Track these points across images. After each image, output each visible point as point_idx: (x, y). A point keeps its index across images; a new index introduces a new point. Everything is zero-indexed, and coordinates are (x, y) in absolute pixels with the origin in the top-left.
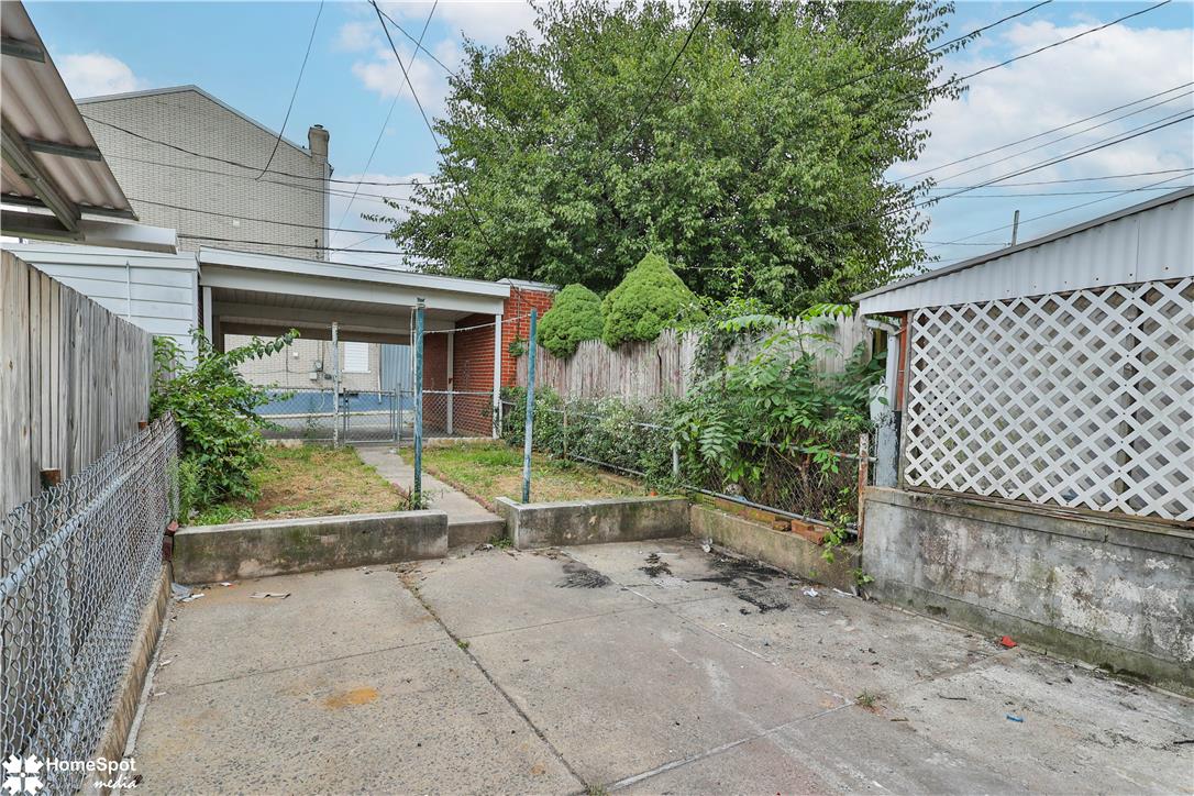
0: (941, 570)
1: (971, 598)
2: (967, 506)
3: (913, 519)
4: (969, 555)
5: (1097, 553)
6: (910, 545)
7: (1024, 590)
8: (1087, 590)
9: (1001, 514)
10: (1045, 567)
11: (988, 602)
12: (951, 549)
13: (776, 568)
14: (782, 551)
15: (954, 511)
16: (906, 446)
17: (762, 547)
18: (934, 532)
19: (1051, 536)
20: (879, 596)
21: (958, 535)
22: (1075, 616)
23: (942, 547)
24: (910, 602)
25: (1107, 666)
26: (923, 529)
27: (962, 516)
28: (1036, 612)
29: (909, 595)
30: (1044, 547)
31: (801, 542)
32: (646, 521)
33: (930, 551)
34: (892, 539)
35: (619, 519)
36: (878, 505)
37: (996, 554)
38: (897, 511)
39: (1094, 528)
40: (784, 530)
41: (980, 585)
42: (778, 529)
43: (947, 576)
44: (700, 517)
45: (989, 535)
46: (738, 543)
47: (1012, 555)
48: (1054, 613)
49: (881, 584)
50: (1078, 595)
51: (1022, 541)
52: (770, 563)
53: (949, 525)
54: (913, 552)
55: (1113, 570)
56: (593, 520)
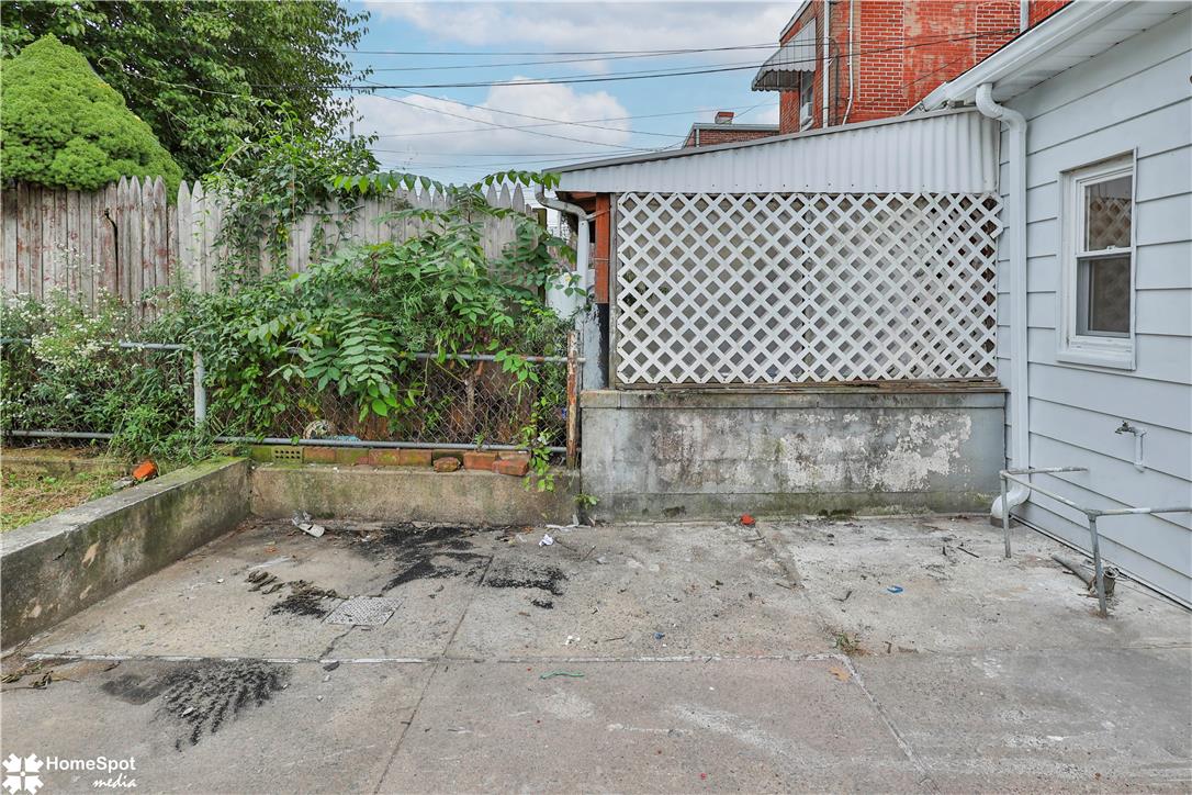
0: (677, 468)
1: (709, 488)
2: (702, 396)
3: (644, 420)
4: (705, 445)
5: (811, 418)
6: (640, 449)
7: (757, 466)
8: (806, 452)
9: (733, 398)
10: (772, 440)
11: (726, 487)
12: (686, 443)
13: (447, 525)
14: (456, 499)
15: (689, 403)
16: (617, 341)
17: (420, 501)
18: (668, 429)
19: (775, 411)
20: (607, 516)
21: (692, 427)
22: (798, 478)
23: (677, 444)
24: (645, 511)
25: (824, 512)
26: (655, 428)
27: (698, 407)
28: (769, 484)
29: (642, 504)
30: (771, 423)
31: (490, 478)
32: (188, 519)
33: (664, 450)
34: (619, 446)
35: (143, 532)
36: (600, 412)
37: (730, 438)
38: (624, 414)
39: (809, 397)
40: (455, 470)
41: (717, 472)
42: (448, 470)
43: (684, 472)
44: (276, 483)
45: (723, 422)
46: (369, 506)
47: (745, 435)
48: (781, 479)
49: (608, 502)
50: (800, 458)
51: (752, 421)
52: (434, 520)
53: (683, 419)
54: (646, 456)
55: (823, 430)
56: (91, 554)
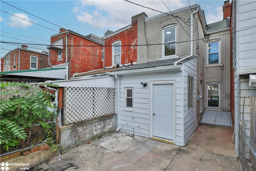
0: (78, 137)
1: (83, 139)
2: (82, 123)
3: (72, 130)
4: (82, 132)
5: (97, 124)
6: (72, 136)
7: (90, 133)
8: (96, 129)
9: (86, 123)
10: (92, 128)
11: (86, 138)
12: (79, 132)
14: (31, 160)
15: (80, 125)
16: (65, 116)
18: (76, 131)
19: (92, 124)
20: (65, 151)
21: (80, 129)
22: (95, 133)
23: (78, 133)
24: (73, 147)
25: (98, 138)
26: (74, 131)
27: (81, 126)
28: (91, 136)
29: (72, 146)
30: (91, 125)
33: (76, 135)
34: (68, 137)
36: (64, 131)
37: (86, 130)
38: (69, 130)
39: (96, 120)
40: (29, 154)
41: (84, 136)
43: (79, 138)
45: (85, 127)
47: (88, 129)
48: (93, 134)
49: (66, 148)
50: (95, 130)
51: (89, 126)
53: (79, 128)
54: (73, 137)
55: (98, 125)
